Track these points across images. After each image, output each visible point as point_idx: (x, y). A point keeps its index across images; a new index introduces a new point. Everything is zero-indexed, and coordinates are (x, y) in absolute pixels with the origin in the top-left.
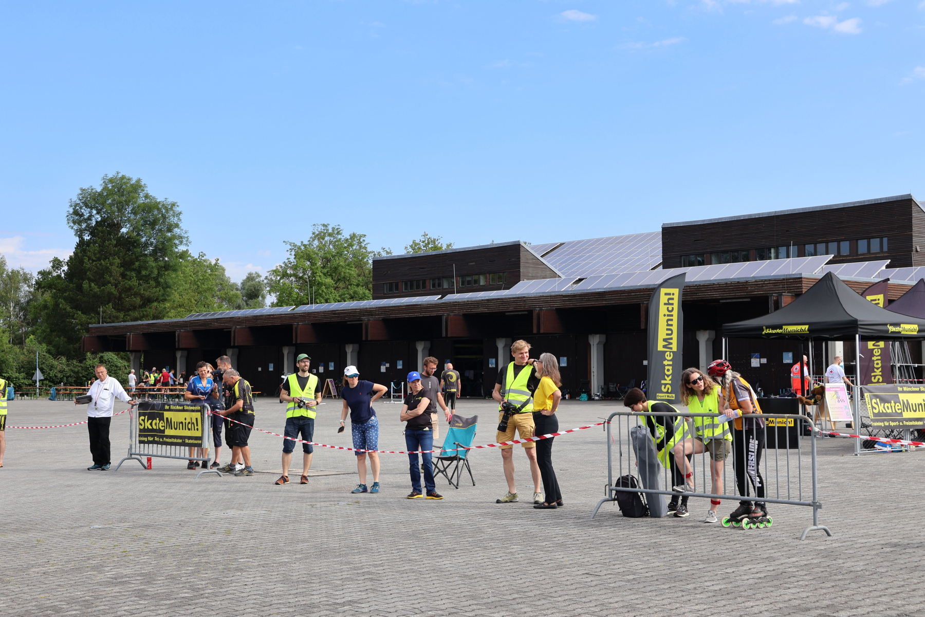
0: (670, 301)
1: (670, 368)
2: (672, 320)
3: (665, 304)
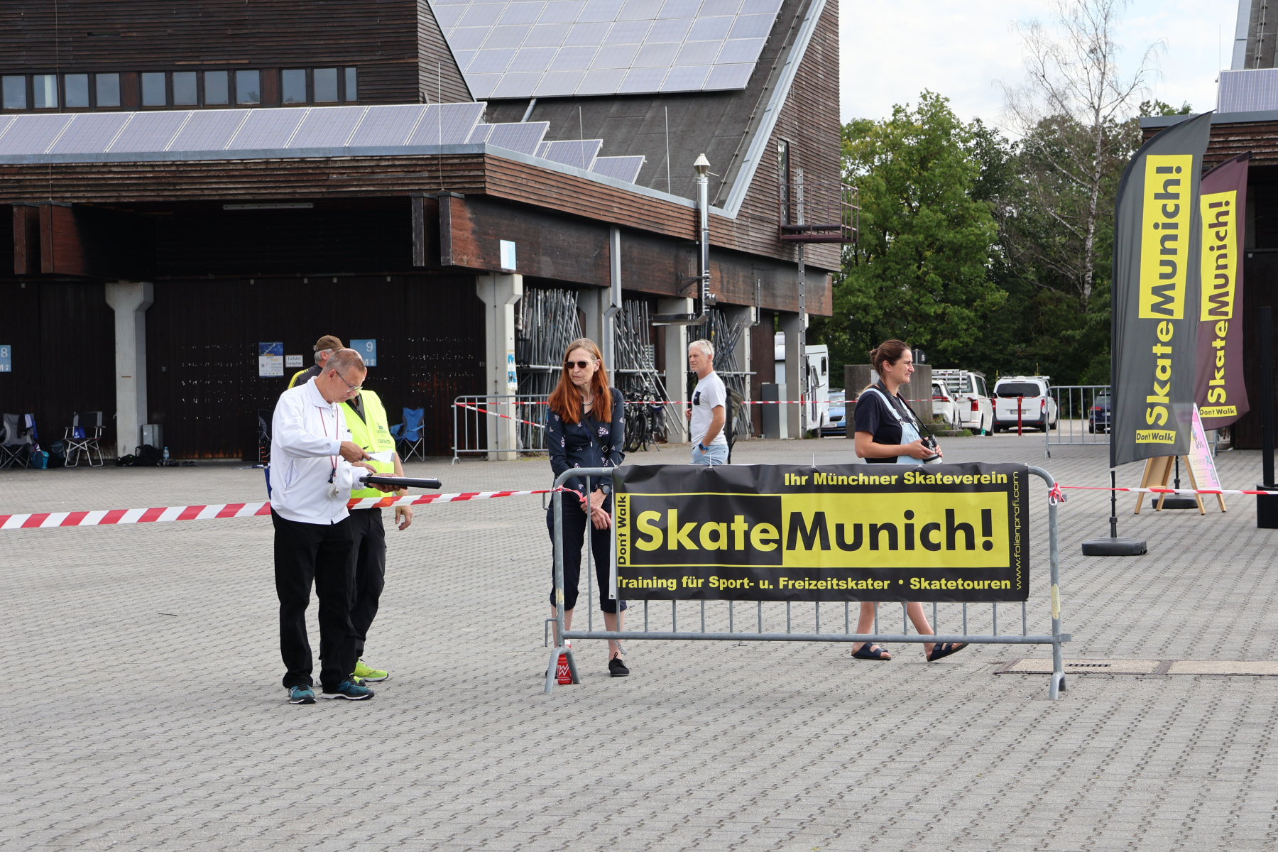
0: (1172, 189)
1: (1167, 363)
2: (1174, 238)
3: (1158, 196)
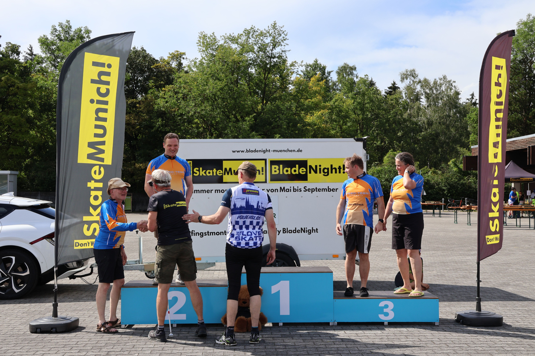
0: (104, 78)
1: (99, 193)
2: (105, 111)
3: (93, 81)
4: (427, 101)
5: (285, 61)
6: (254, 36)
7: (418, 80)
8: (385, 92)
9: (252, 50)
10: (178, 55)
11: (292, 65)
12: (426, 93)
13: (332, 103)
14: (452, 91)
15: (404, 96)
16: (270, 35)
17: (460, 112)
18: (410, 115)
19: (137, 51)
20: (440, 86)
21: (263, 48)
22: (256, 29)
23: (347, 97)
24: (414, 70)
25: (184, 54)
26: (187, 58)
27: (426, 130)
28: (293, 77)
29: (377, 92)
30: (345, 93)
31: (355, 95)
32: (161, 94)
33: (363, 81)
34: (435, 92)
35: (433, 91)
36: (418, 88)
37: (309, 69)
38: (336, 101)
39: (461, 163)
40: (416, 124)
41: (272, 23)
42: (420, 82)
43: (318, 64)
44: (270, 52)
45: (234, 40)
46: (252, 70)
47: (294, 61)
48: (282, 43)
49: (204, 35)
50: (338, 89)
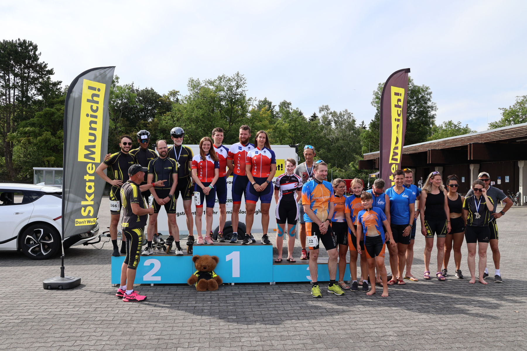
2: (96, 123)
4: (336, 125)
5: (244, 97)
6: (224, 81)
7: (330, 112)
8: (309, 119)
9: (223, 90)
10: (174, 92)
11: (249, 100)
12: (335, 120)
13: (275, 125)
14: (351, 119)
15: (321, 122)
16: (235, 80)
17: (356, 133)
18: (325, 134)
19: (148, 90)
20: (344, 115)
21: (230, 89)
22: (226, 76)
23: (285, 122)
24: (328, 106)
25: (179, 92)
26: (180, 95)
27: (335, 143)
28: (250, 108)
29: (304, 119)
30: (284, 119)
31: (290, 120)
32: (163, 118)
33: (296, 112)
34: (340, 119)
35: (339, 119)
36: (330, 117)
37: (261, 104)
38: (278, 124)
39: (357, 165)
40: (328, 140)
41: (236, 72)
42: (331, 113)
43: (267, 101)
44: (235, 91)
45: (211, 83)
46: (223, 103)
47: (250, 97)
48: (242, 86)
49: (192, 80)
50: (279, 117)
